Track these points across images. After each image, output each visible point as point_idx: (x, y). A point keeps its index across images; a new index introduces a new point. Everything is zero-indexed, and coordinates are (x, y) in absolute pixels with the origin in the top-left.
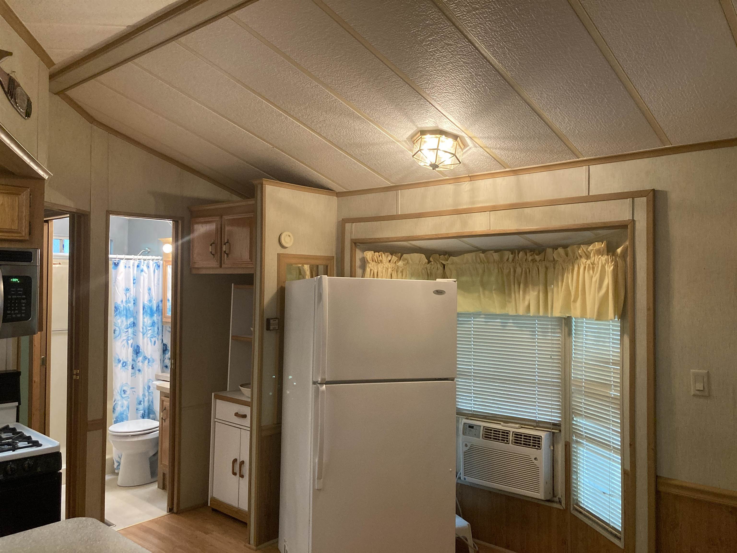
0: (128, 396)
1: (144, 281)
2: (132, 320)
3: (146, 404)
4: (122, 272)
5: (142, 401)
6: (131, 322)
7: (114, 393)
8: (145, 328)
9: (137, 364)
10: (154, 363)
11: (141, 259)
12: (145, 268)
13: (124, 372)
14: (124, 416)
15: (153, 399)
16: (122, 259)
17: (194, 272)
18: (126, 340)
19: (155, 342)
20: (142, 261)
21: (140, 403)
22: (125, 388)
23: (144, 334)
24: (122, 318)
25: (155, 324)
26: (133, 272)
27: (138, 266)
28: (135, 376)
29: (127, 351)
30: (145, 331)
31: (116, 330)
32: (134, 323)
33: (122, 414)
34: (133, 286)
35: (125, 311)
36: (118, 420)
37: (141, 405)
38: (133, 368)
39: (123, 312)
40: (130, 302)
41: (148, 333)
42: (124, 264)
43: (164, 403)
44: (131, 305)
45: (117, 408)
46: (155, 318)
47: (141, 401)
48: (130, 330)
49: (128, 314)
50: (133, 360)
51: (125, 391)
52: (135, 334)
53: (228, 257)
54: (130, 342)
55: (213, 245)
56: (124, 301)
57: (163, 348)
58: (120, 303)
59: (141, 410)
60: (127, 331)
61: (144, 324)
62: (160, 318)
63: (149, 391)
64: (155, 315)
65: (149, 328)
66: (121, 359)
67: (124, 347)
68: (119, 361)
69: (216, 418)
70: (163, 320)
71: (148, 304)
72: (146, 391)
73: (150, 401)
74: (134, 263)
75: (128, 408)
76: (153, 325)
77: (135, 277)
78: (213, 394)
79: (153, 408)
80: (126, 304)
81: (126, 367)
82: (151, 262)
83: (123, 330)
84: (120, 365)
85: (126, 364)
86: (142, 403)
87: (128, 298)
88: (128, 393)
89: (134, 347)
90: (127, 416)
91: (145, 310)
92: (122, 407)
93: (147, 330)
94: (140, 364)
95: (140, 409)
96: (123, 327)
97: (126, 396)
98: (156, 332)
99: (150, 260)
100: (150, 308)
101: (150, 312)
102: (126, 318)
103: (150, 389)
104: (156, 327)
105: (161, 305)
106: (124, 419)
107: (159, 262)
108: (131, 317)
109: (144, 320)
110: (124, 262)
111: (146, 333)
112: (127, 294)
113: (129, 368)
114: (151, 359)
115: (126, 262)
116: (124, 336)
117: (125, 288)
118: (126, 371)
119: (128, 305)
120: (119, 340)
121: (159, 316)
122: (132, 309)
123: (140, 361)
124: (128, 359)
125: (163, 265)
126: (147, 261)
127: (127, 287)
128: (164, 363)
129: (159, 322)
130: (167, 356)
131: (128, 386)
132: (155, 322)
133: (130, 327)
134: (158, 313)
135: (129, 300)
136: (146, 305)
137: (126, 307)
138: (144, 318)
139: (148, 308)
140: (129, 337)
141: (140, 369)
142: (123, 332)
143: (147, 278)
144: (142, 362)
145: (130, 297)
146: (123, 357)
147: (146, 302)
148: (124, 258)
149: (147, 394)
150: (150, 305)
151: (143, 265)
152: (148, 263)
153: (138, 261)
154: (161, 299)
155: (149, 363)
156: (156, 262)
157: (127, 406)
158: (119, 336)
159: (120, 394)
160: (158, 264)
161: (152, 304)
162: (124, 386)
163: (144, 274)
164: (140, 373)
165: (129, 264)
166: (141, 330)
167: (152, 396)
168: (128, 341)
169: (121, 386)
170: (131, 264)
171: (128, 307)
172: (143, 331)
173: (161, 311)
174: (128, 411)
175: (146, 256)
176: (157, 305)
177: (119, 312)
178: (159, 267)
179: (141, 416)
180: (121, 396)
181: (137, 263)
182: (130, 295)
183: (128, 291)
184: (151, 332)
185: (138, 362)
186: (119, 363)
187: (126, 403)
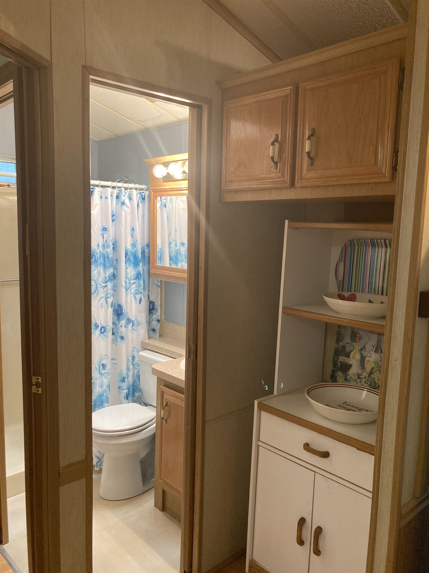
0: (108, 371)
1: (125, 217)
2: (111, 270)
3: (131, 380)
4: (97, 204)
5: (126, 377)
6: (111, 273)
8: (128, 281)
9: (119, 329)
10: (139, 327)
11: (122, 187)
12: (127, 202)
13: (103, 340)
15: (138, 372)
16: (97, 186)
17: (229, 198)
18: (105, 298)
19: (141, 299)
20: (123, 189)
22: (104, 362)
23: (128, 290)
24: (99, 267)
25: (141, 277)
26: (112, 204)
27: (117, 197)
28: (115, 344)
29: (107, 313)
30: (128, 285)
31: (92, 284)
32: (114, 274)
33: (101, 395)
34: (112, 224)
35: (101, 259)
36: (96, 404)
37: (125, 382)
38: (113, 334)
39: (100, 260)
40: (108, 246)
41: (132, 287)
42: (99, 193)
43: (165, 395)
44: (110, 250)
46: (140, 268)
47: (124, 378)
48: (110, 285)
49: (106, 262)
50: (114, 323)
51: (104, 366)
52: (115, 289)
53: (312, 165)
54: (110, 300)
55: (276, 143)
56: (101, 244)
57: (150, 306)
58: (96, 248)
59: (125, 389)
60: (106, 286)
61: (127, 276)
62: (146, 268)
63: (134, 363)
64: (141, 264)
65: (133, 282)
66: (99, 324)
67: (102, 306)
68: (96, 327)
69: (260, 440)
70: (151, 272)
71: (131, 249)
72: (130, 364)
73: (135, 376)
74: (112, 192)
75: (109, 386)
76: (137, 277)
77: (114, 212)
78: (256, 402)
80: (104, 249)
81: (105, 334)
82: (134, 192)
83: (100, 284)
84: (98, 332)
85: (104, 330)
87: (106, 241)
88: (108, 367)
89: (114, 306)
90: (107, 398)
91: (127, 257)
92: (101, 386)
93: (131, 283)
94: (123, 329)
95: (123, 389)
96: (100, 280)
97: (105, 371)
98: (142, 288)
99: (132, 189)
100: (134, 255)
101: (133, 260)
102: (103, 268)
103: (135, 360)
104: (142, 279)
105: (147, 251)
106: (104, 402)
107: (143, 193)
108: (111, 267)
109: (127, 270)
110: (99, 190)
111: (130, 289)
112: (105, 235)
113: (109, 335)
114: (135, 322)
115: (101, 191)
116: (101, 293)
117: (102, 226)
118: (105, 339)
119: (107, 250)
120: (95, 297)
121: (145, 266)
122: (111, 256)
123: (123, 326)
124: (108, 322)
125: (149, 196)
126: (129, 190)
127: (105, 225)
128: (150, 325)
129: (145, 273)
130: (154, 317)
131: (108, 358)
132: (140, 273)
133: (109, 280)
134: (143, 261)
135: (108, 244)
136: (129, 251)
137: (103, 253)
138: (127, 268)
139: (131, 255)
140: (109, 294)
141: (123, 335)
142: (101, 288)
143: (129, 214)
144: (125, 327)
145: (109, 240)
146: (102, 321)
147: (129, 247)
148: (99, 185)
149: (131, 367)
150: (134, 251)
151: (124, 196)
152: (130, 193)
153: (117, 189)
154: (147, 243)
155: (133, 327)
156: (140, 193)
157: (107, 385)
158: (95, 292)
159: (99, 370)
160: (143, 195)
161: (137, 249)
162: (103, 359)
163: (126, 209)
164: (123, 340)
165: (106, 194)
166: (124, 284)
167: (137, 369)
168: (108, 298)
169: (100, 358)
170: (108, 194)
171: (106, 253)
172: (126, 285)
173: (147, 258)
174: (108, 391)
175: (127, 183)
176: (142, 251)
177: (95, 260)
178: (144, 199)
179: (124, 397)
180: (99, 373)
181: (116, 193)
182: (108, 237)
183: (106, 232)
184: (135, 287)
185: (120, 326)
186: (97, 329)
187: (105, 381)
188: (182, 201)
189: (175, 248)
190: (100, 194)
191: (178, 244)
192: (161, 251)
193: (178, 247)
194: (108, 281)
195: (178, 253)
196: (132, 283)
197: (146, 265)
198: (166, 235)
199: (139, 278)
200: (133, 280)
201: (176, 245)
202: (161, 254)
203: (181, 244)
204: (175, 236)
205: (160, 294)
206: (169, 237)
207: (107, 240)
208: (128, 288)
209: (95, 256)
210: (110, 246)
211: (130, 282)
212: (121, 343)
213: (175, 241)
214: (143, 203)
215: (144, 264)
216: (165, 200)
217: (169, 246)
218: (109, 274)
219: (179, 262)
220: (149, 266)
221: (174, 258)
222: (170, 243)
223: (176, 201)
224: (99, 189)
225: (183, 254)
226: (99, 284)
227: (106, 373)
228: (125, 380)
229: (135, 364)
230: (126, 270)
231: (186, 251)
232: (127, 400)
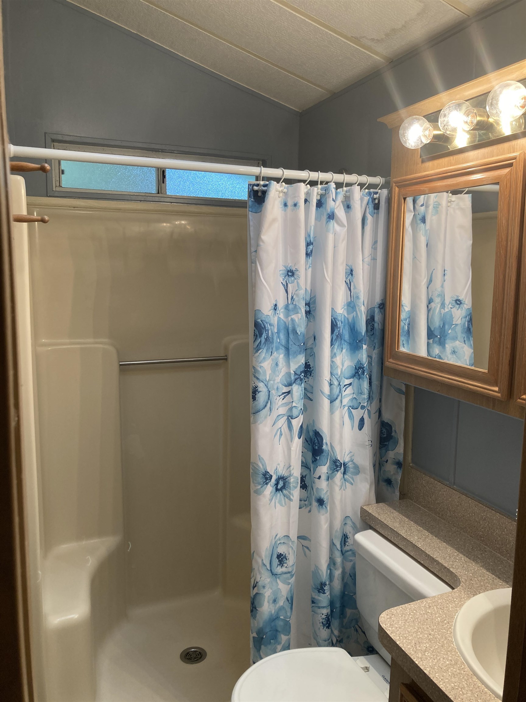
0: (290, 570)
1: (335, 246)
2: (301, 360)
3: (337, 584)
4: (274, 220)
5: (327, 583)
6: (299, 367)
7: (255, 565)
8: (336, 383)
9: (314, 482)
11: (330, 182)
12: (340, 213)
13: (281, 505)
14: (280, 623)
15: (354, 567)
16: (278, 180)
18: (286, 418)
19: (362, 421)
20: (333, 185)
21: (321, 588)
22: (282, 550)
23: (335, 400)
24: (275, 354)
26: (307, 218)
27: (320, 204)
28: (308, 509)
29: (289, 449)
30: (336, 391)
31: (260, 389)
32: (309, 365)
33: (274, 619)
34: (307, 261)
35: (282, 336)
36: (263, 638)
37: (324, 593)
39: (279, 337)
40: (296, 309)
41: (344, 394)
42: (281, 195)
44: (299, 318)
45: (261, 605)
46: (364, 354)
47: (323, 585)
48: (297, 390)
49: (291, 343)
51: (281, 558)
52: (309, 399)
54: (297, 423)
56: (281, 305)
57: (382, 433)
58: (271, 314)
59: (323, 607)
60: (289, 392)
61: (335, 372)
62: (375, 354)
63: (347, 548)
64: (365, 347)
65: (347, 382)
66: (272, 473)
67: (281, 434)
68: (266, 479)
70: (387, 364)
71: (345, 314)
72: (337, 554)
73: (347, 575)
74: (308, 194)
75: (290, 600)
76: (357, 373)
77: (312, 236)
79: (355, 594)
80: (287, 315)
81: (284, 491)
83: (277, 389)
84: (269, 489)
85: (284, 484)
86: (326, 588)
87: (292, 297)
88: (291, 560)
89: (308, 431)
91: (336, 332)
92: (275, 601)
93: (342, 386)
94: (323, 485)
95: (320, 605)
96: (278, 380)
97: (284, 569)
98: (366, 395)
99: (352, 185)
100: (352, 327)
101: (350, 336)
102: (285, 355)
103: (347, 544)
104: (365, 379)
105: (378, 317)
106: (279, 632)
107: (376, 193)
108: (300, 353)
109: (334, 360)
110: (280, 189)
111: (339, 398)
112: (289, 285)
113: (293, 496)
114: (350, 466)
115: (285, 190)
116: (279, 407)
117: (285, 267)
118: (285, 503)
119: (293, 317)
120: (266, 417)
121: (374, 349)
122: (301, 329)
123: (323, 477)
124: (291, 468)
125: (389, 200)
126: (345, 189)
127: (290, 265)
128: (382, 471)
129: (373, 364)
130: (391, 455)
131: (290, 543)
132: (363, 365)
133: (296, 380)
134: (370, 338)
135: (295, 305)
136: (340, 319)
137: (285, 323)
138: (335, 354)
139: (344, 326)
140: (294, 409)
141: (324, 496)
142: (279, 396)
143: (343, 241)
144: (328, 479)
145: (297, 295)
146: (279, 464)
147: (341, 310)
148: (281, 179)
149: (339, 560)
150: (350, 318)
151: (334, 200)
152: (348, 194)
153: (319, 186)
154: (381, 302)
155: (346, 476)
156: (370, 194)
157: (287, 598)
158: (266, 406)
159: (269, 569)
160: (375, 199)
161: (357, 314)
162: (280, 543)
163: (337, 227)
164: (322, 507)
165: (295, 197)
166: (326, 389)
167: (351, 561)
168: (292, 418)
169: (273, 543)
170: (299, 196)
171: (290, 323)
172: (331, 390)
173: (378, 333)
174: (289, 610)
175: (342, 173)
176: (369, 318)
177: (266, 340)
178: (377, 207)
179: (322, 623)
180: (271, 574)
181: (318, 193)
182: (297, 290)
183: (293, 278)
184: (351, 394)
185: (318, 477)
186: (267, 484)
187: (284, 589)
188: (461, 209)
189: (440, 311)
190: (284, 197)
191: (447, 301)
192: (409, 318)
193: (448, 308)
194: (294, 382)
195: (446, 321)
196: (345, 386)
197: (376, 348)
198: (423, 283)
199: (359, 375)
200: (347, 379)
201: (443, 305)
202: (409, 324)
203: (454, 302)
204: (442, 286)
205: (404, 409)
206: (428, 288)
207: (294, 297)
208: (335, 397)
209: (268, 330)
210: (300, 309)
211: (339, 384)
212: (319, 512)
213: (442, 296)
214: (375, 215)
215: (372, 346)
216: (423, 208)
217: (428, 307)
218: (297, 367)
219: (448, 341)
220: (383, 349)
221: (437, 333)
222: (430, 301)
223: (447, 210)
224: (281, 186)
225: (459, 322)
226: (275, 387)
227: (286, 573)
228: (325, 588)
229: (348, 551)
230: (332, 358)
231: (466, 317)
232: (327, 630)
